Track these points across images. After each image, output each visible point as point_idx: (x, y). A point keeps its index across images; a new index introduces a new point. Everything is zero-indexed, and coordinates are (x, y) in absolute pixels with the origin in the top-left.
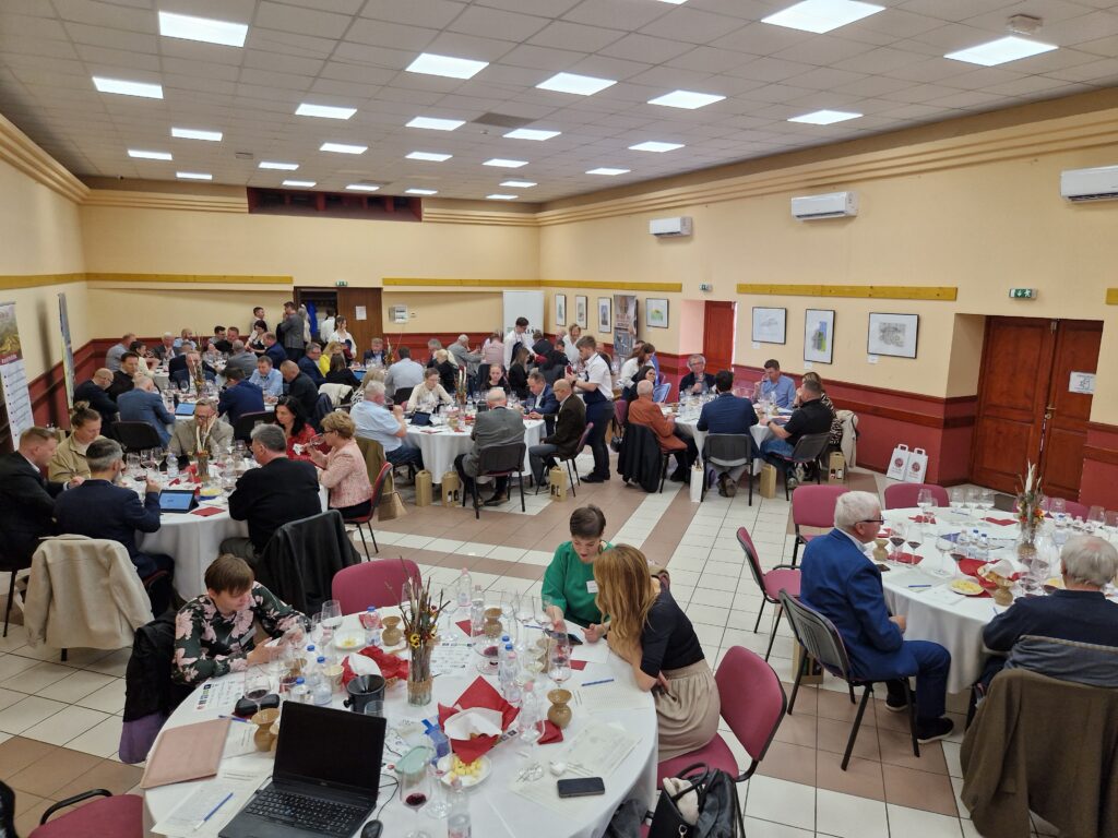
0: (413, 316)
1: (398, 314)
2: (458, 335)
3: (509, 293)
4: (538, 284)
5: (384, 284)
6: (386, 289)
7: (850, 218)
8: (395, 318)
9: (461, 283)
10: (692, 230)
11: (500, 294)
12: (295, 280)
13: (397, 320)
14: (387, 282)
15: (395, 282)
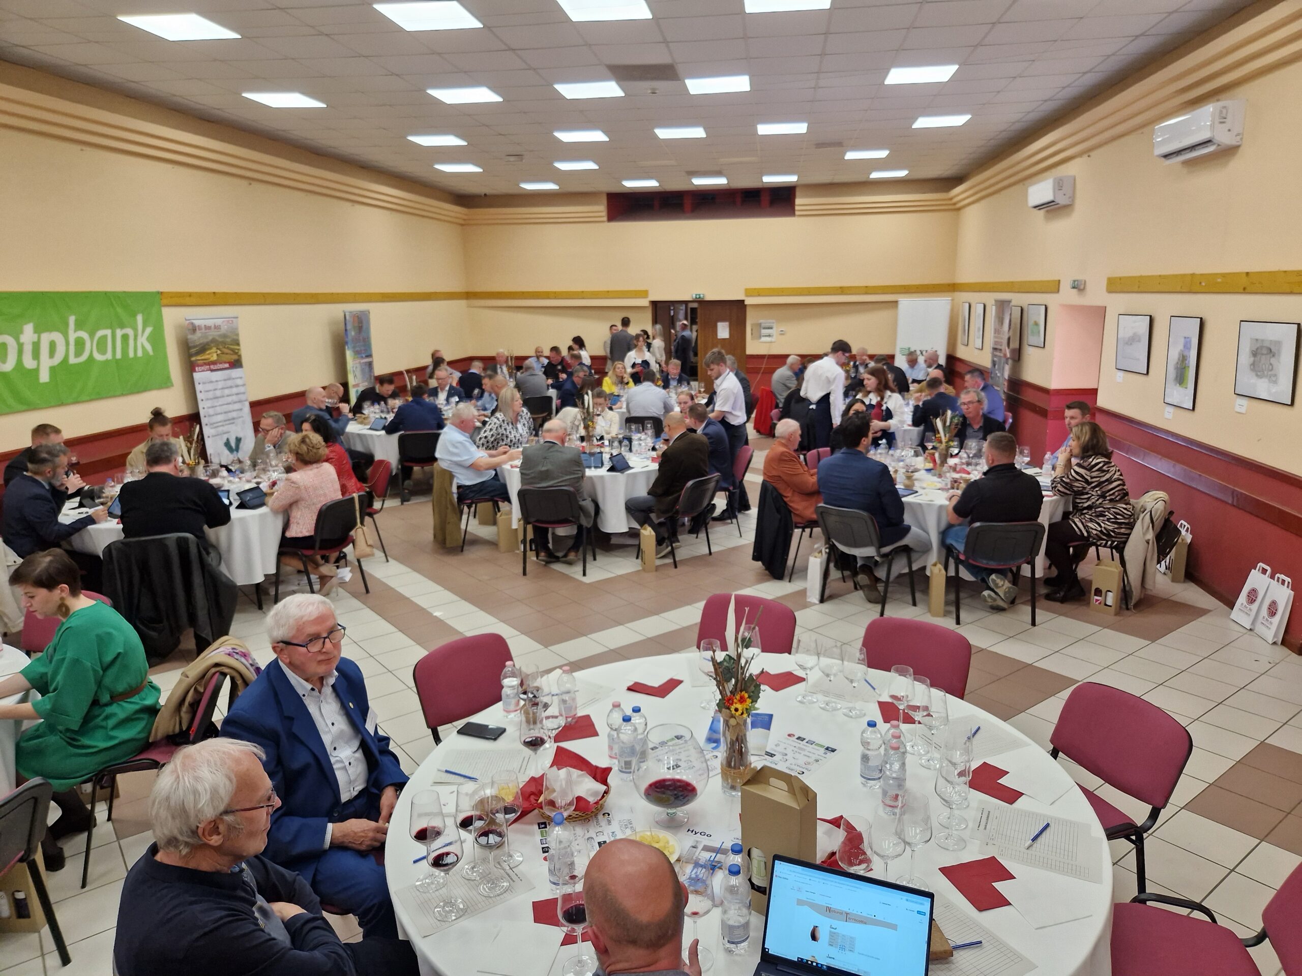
0: (782, 333)
1: (764, 332)
2: (787, 356)
3: (906, 303)
4: (952, 288)
5: (747, 296)
6: (749, 301)
7: (1228, 152)
8: (760, 337)
9: (842, 290)
10: (1073, 198)
11: (895, 303)
12: (650, 293)
13: (763, 339)
14: (750, 292)
15: (759, 293)
